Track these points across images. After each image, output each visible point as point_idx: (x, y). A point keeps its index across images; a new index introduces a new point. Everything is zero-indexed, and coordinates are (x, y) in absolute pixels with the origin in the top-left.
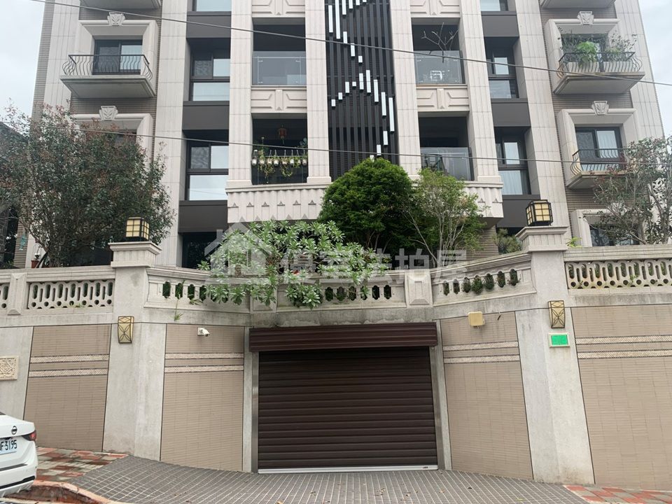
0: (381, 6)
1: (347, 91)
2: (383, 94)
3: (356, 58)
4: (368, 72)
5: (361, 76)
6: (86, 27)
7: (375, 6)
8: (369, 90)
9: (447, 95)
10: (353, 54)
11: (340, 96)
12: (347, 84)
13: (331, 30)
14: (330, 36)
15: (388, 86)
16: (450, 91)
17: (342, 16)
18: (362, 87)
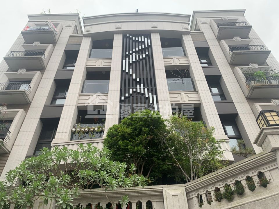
0: (149, 61)
1: (131, 92)
2: (150, 94)
3: (136, 79)
4: (142, 85)
5: (138, 86)
6: (6, 75)
7: (146, 61)
8: (142, 92)
9: (186, 96)
10: (134, 78)
11: (127, 95)
12: (131, 90)
13: (124, 69)
14: (123, 71)
15: (154, 91)
16: (188, 94)
17: (129, 64)
18: (139, 91)
